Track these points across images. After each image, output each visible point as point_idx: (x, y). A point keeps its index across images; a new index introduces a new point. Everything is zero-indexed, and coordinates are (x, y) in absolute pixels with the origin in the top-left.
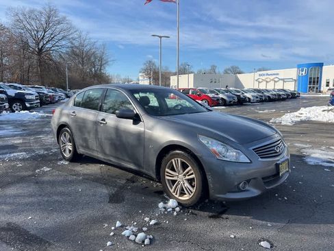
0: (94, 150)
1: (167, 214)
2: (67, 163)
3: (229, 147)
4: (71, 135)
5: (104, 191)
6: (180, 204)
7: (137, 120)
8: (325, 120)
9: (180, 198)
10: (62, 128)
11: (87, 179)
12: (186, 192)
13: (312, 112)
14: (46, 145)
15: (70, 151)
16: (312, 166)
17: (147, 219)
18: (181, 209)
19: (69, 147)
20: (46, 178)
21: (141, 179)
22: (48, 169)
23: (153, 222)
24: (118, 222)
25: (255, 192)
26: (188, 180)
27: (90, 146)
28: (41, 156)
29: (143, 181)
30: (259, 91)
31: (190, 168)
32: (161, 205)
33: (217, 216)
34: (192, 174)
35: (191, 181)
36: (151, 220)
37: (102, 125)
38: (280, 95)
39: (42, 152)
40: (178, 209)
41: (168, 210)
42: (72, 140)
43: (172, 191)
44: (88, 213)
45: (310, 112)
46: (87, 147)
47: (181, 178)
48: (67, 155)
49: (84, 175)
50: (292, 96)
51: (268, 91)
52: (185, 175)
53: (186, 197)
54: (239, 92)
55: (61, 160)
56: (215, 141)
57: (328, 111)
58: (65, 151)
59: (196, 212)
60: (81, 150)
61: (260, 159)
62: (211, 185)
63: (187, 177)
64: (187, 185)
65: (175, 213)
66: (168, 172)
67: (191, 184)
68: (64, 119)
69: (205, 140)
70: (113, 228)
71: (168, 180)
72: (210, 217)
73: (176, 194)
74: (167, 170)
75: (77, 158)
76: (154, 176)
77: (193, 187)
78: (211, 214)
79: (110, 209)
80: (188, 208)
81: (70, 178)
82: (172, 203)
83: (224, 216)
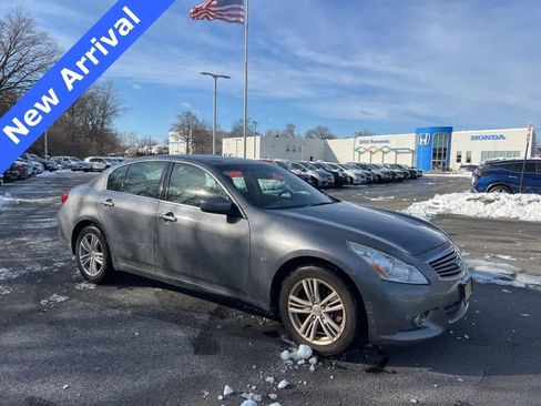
0: (148, 264)
1: (298, 369)
2: (92, 287)
3: (396, 260)
4: (103, 236)
5: (179, 333)
6: (316, 352)
7: (233, 215)
8: (472, 214)
9: (315, 342)
10: (83, 226)
11: (142, 314)
12: (326, 332)
15: (98, 266)
16: (483, 284)
17: (270, 379)
18: (318, 361)
19: (97, 258)
20: (65, 315)
21: (234, 312)
22: (63, 299)
23: (282, 384)
24: (227, 387)
25: (434, 330)
26: (329, 313)
27: (142, 258)
28: (38, 274)
29: (237, 316)
30: (364, 167)
31: (334, 293)
32: (285, 355)
33: (377, 369)
34: (338, 303)
35: (334, 315)
36: (277, 380)
37: (168, 223)
38: (394, 174)
39: (38, 268)
40: (314, 360)
41: (299, 363)
42: (104, 247)
43: (300, 331)
44: (167, 374)
45: (448, 201)
46: (135, 259)
47: (317, 311)
48: (93, 272)
49: (133, 306)
50: (412, 176)
51: (377, 167)
52: (324, 306)
53: (325, 341)
54: (335, 167)
55: (79, 281)
56: (376, 252)
57: (476, 200)
58: (88, 265)
59: (344, 364)
60: (121, 265)
61: (441, 279)
62: (372, 322)
63: (328, 309)
64: (327, 320)
65: (312, 368)
66: (292, 301)
67: (334, 319)
68: (89, 212)
69: (359, 250)
70: (220, 398)
71: (293, 314)
72: (368, 371)
73: (309, 336)
74: (291, 297)
75: (112, 277)
76: (266, 306)
77: (339, 324)
78: (367, 366)
79: (201, 365)
80: (328, 358)
81: (110, 313)
82: (303, 351)
83: (388, 369)
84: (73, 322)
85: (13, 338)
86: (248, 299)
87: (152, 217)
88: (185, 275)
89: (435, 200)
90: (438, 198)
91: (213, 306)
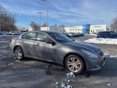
0: (33, 55)
1: (71, 78)
2: (19, 61)
4: (21, 49)
5: (42, 71)
9: (74, 71)
11: (33, 67)
12: (76, 69)
13: (93, 40)
14: (5, 54)
15: (20, 56)
17: (66, 80)
18: (75, 75)
19: (20, 54)
20: (15, 67)
21: (53, 65)
22: (13, 64)
23: (69, 81)
24: (57, 82)
26: (77, 65)
27: (31, 54)
28: (6, 59)
29: (54, 66)
30: (72, 33)
31: (78, 61)
33: (88, 76)
34: (79, 63)
37: (38, 46)
39: (5, 57)
40: (74, 75)
41: (71, 76)
42: (22, 52)
43: (70, 69)
44: (42, 80)
45: (92, 40)
46: (30, 55)
47: (74, 64)
48: (19, 58)
50: (82, 35)
52: (76, 63)
53: (76, 71)
55: (16, 60)
56: (88, 51)
57: (98, 40)
58: (18, 56)
59: (80, 76)
60: (26, 56)
61: (101, 57)
62: (87, 66)
63: (77, 64)
64: (76, 66)
65: (74, 77)
66: (68, 63)
69: (84, 51)
70: (56, 85)
71: (68, 65)
73: (72, 70)
74: (68, 62)
75: (24, 59)
76: (62, 64)
77: (79, 67)
78: (85, 76)
79: (49, 77)
80: (77, 75)
81: (25, 67)
82: (71, 73)
83: (90, 76)
84: (17, 69)
85: (4, 73)
86: (57, 62)
87: (34, 45)
88: (42, 58)
89: (89, 40)
90: (90, 40)
91: (49, 64)
